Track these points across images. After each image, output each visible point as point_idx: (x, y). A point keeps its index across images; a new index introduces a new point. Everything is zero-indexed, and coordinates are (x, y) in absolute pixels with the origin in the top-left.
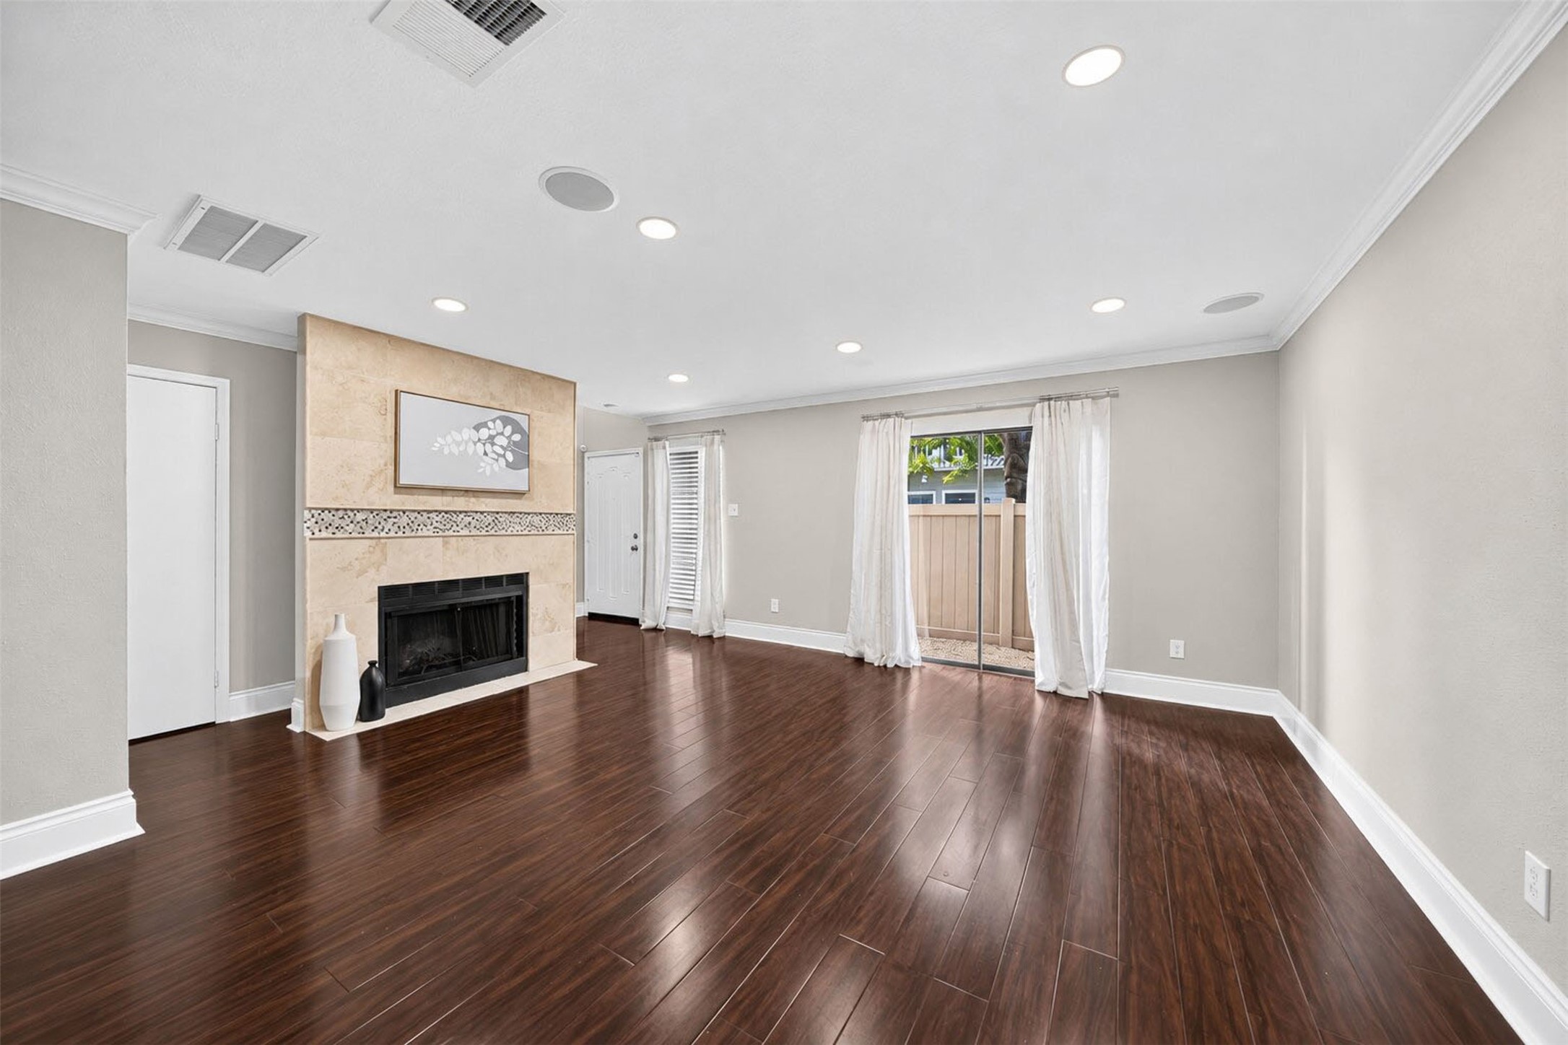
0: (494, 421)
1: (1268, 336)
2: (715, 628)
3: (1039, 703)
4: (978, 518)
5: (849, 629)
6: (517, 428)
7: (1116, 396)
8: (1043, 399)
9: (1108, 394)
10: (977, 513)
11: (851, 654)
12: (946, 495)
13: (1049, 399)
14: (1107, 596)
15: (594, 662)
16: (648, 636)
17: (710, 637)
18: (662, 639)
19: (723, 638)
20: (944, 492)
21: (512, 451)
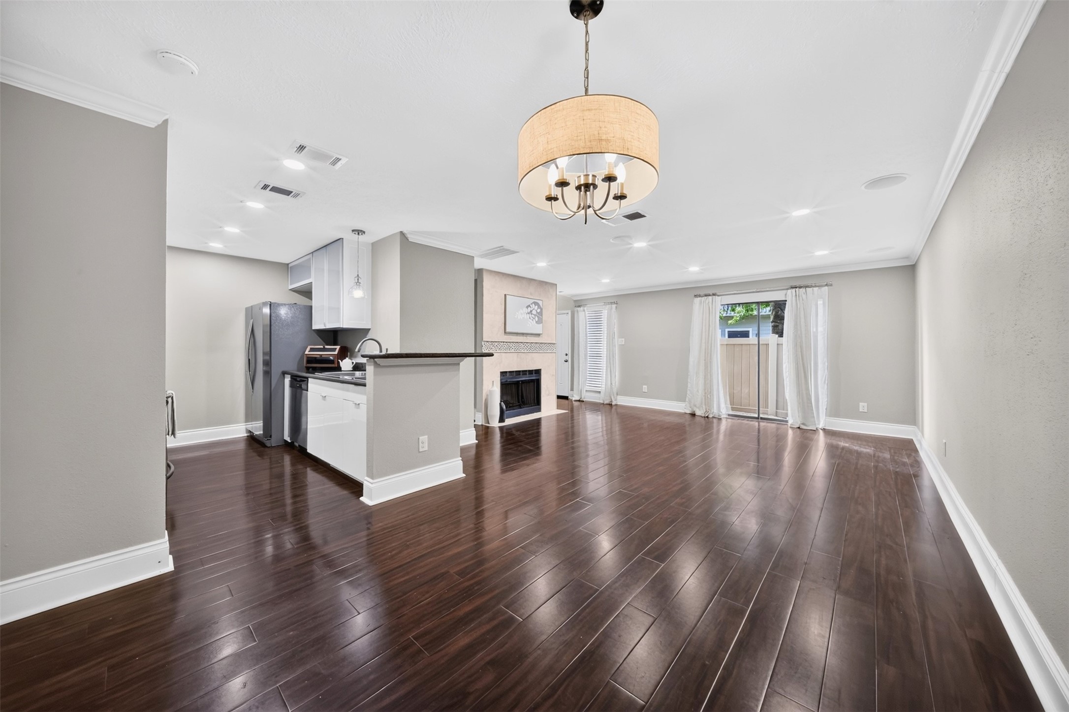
0: (532, 304)
1: (907, 258)
2: (613, 400)
3: (790, 432)
4: (757, 346)
5: (687, 400)
6: (539, 307)
7: (831, 285)
8: (792, 288)
9: (826, 285)
10: (757, 343)
11: (688, 412)
12: (728, 331)
13: (796, 287)
14: (826, 382)
15: (566, 410)
16: (576, 404)
17: (610, 405)
18: (583, 406)
19: (616, 405)
20: (727, 330)
21: (538, 317)
